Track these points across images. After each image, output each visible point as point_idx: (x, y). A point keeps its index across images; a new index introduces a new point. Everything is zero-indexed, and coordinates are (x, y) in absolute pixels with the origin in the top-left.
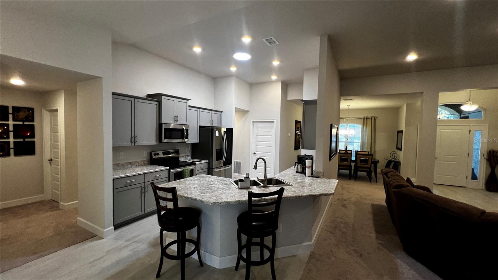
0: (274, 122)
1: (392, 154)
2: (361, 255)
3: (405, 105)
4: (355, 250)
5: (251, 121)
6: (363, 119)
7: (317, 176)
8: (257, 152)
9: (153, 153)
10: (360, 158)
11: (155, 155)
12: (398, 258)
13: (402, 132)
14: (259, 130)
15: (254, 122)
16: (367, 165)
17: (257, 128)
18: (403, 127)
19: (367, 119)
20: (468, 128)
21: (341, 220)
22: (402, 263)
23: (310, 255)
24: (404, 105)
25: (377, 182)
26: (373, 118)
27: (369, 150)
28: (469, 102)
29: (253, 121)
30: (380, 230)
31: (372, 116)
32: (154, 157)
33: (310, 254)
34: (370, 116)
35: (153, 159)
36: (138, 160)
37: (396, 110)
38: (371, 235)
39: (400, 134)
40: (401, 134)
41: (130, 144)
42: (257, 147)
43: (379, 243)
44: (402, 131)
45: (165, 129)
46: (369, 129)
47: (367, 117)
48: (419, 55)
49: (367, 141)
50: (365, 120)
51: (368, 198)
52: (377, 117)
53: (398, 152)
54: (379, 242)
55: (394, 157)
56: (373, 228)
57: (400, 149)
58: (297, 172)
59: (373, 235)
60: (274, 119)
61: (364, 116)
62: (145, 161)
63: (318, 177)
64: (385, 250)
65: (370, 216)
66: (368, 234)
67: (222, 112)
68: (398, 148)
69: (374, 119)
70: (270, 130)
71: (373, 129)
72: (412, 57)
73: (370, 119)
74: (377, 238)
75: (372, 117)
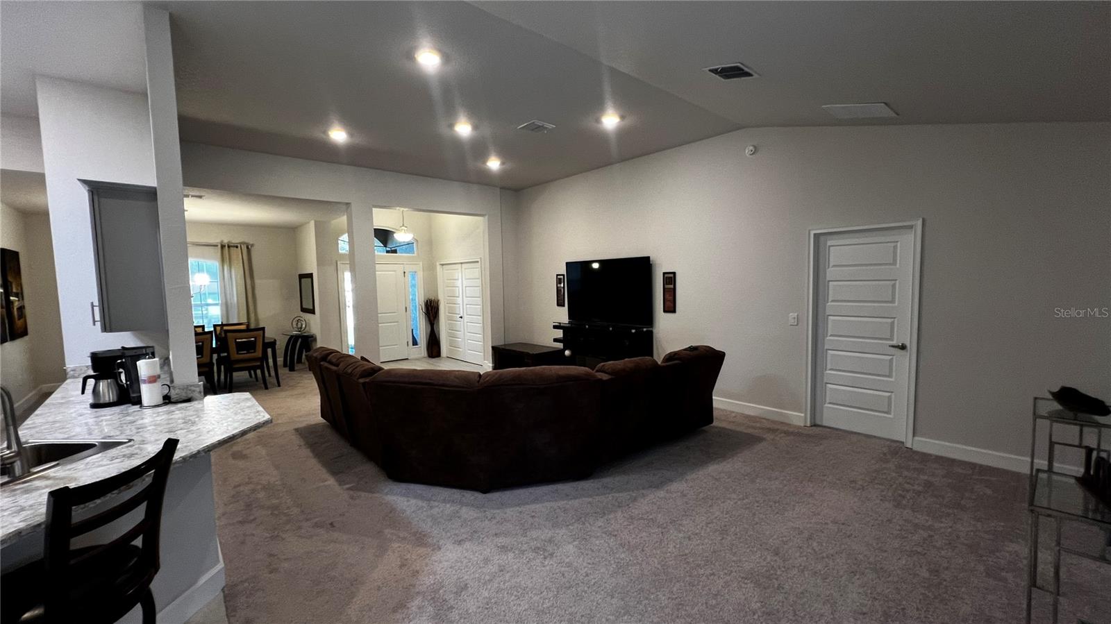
1: (294, 323)
2: (331, 524)
3: (312, 224)
4: (316, 525)
6: (219, 246)
7: (186, 398)
10: (235, 340)
12: (387, 494)
13: (310, 276)
16: (255, 352)
18: (311, 266)
19: (229, 247)
20: (400, 269)
21: (251, 486)
22: (395, 498)
23: (225, 597)
24: (308, 223)
25: (279, 386)
26: (245, 246)
27: (244, 320)
28: (403, 228)
30: (335, 468)
31: (240, 241)
33: (222, 594)
34: (236, 241)
37: (291, 232)
38: (326, 483)
39: (306, 281)
40: (310, 279)
43: (348, 489)
44: (312, 274)
46: (237, 273)
47: (229, 242)
49: (238, 300)
50: (226, 250)
51: (280, 422)
52: (252, 245)
53: (308, 316)
54: (348, 486)
55: (301, 328)
56: (324, 471)
57: (312, 311)
58: (95, 406)
59: (331, 481)
61: (222, 241)
63: (189, 400)
64: (363, 494)
65: (306, 452)
66: (322, 484)
68: (304, 310)
69: (248, 248)
71: (247, 272)
72: (338, 135)
73: (237, 247)
74: (341, 483)
75: (241, 243)
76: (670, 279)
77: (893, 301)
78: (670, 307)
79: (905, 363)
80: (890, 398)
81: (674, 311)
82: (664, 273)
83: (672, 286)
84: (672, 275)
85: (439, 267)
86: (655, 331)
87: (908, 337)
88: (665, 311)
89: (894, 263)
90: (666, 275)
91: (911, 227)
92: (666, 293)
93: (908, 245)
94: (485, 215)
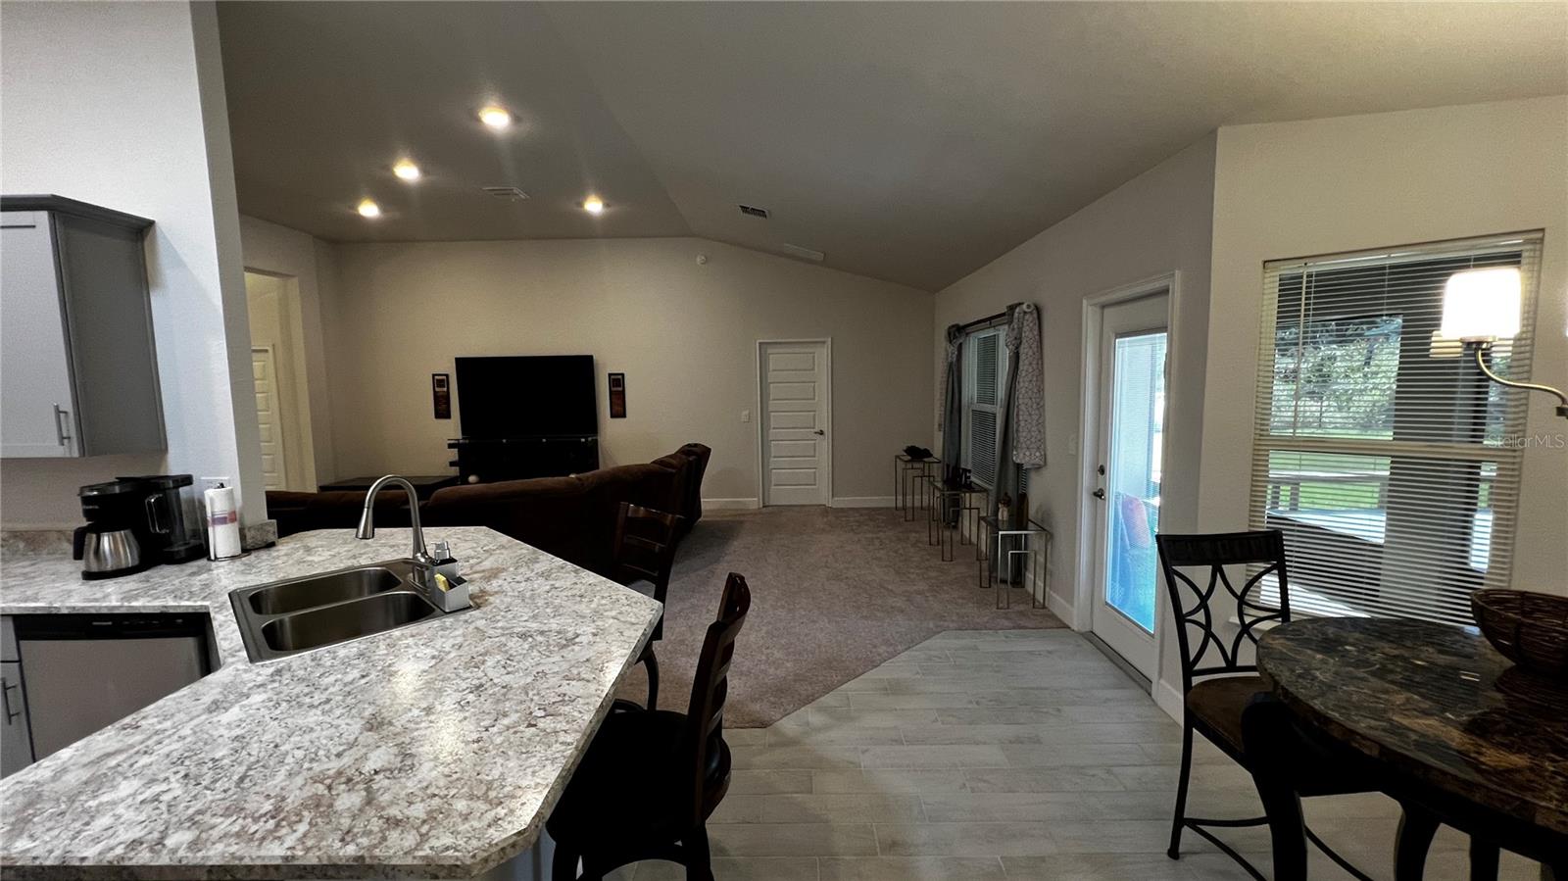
76: (617, 382)
77: (814, 399)
78: (619, 410)
79: (824, 445)
80: (815, 473)
81: (623, 415)
82: (610, 375)
83: (620, 389)
84: (620, 377)
86: (600, 439)
87: (826, 427)
88: (612, 416)
89: (813, 369)
90: (612, 377)
91: (824, 342)
92: (613, 396)
93: (823, 355)
94: (293, 276)
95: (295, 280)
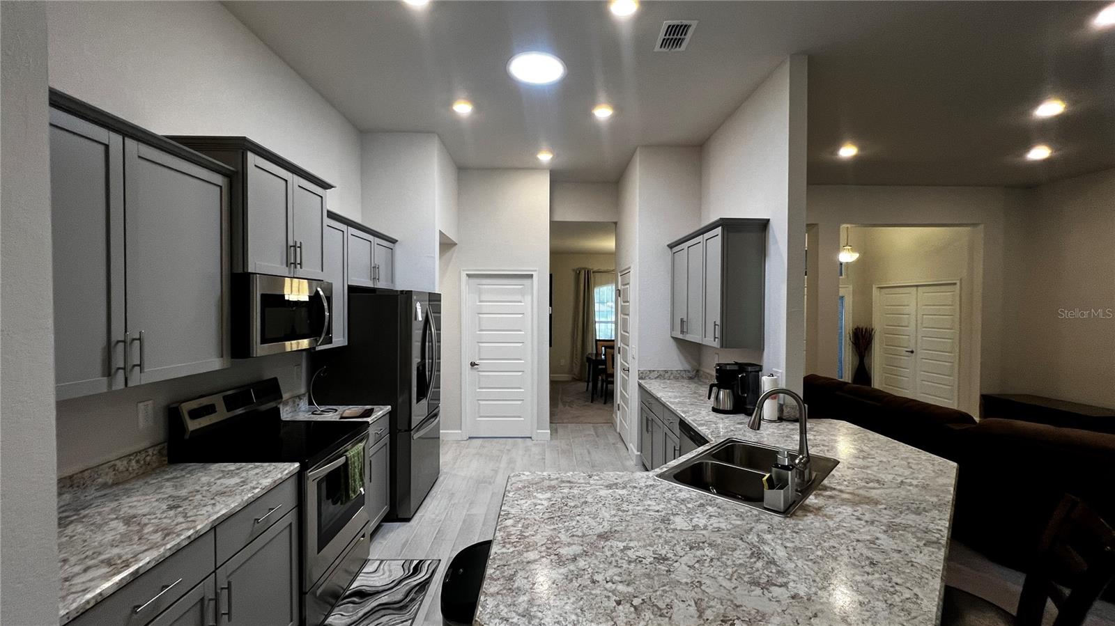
0: (531, 276)
5: (464, 274)
8: (480, 359)
9: (186, 407)
11: (195, 414)
14: (483, 298)
15: (469, 276)
17: (480, 293)
28: (846, 247)
29: (467, 274)
32: (193, 425)
35: (187, 436)
36: (112, 456)
41: (101, 385)
42: (480, 346)
45: (263, 296)
48: (861, 148)
58: (715, 410)
60: (532, 269)
62: (145, 450)
67: (397, 241)
70: (518, 297)
72: (848, 151)
85: (875, 292)
94: (978, 224)
95: (982, 227)
